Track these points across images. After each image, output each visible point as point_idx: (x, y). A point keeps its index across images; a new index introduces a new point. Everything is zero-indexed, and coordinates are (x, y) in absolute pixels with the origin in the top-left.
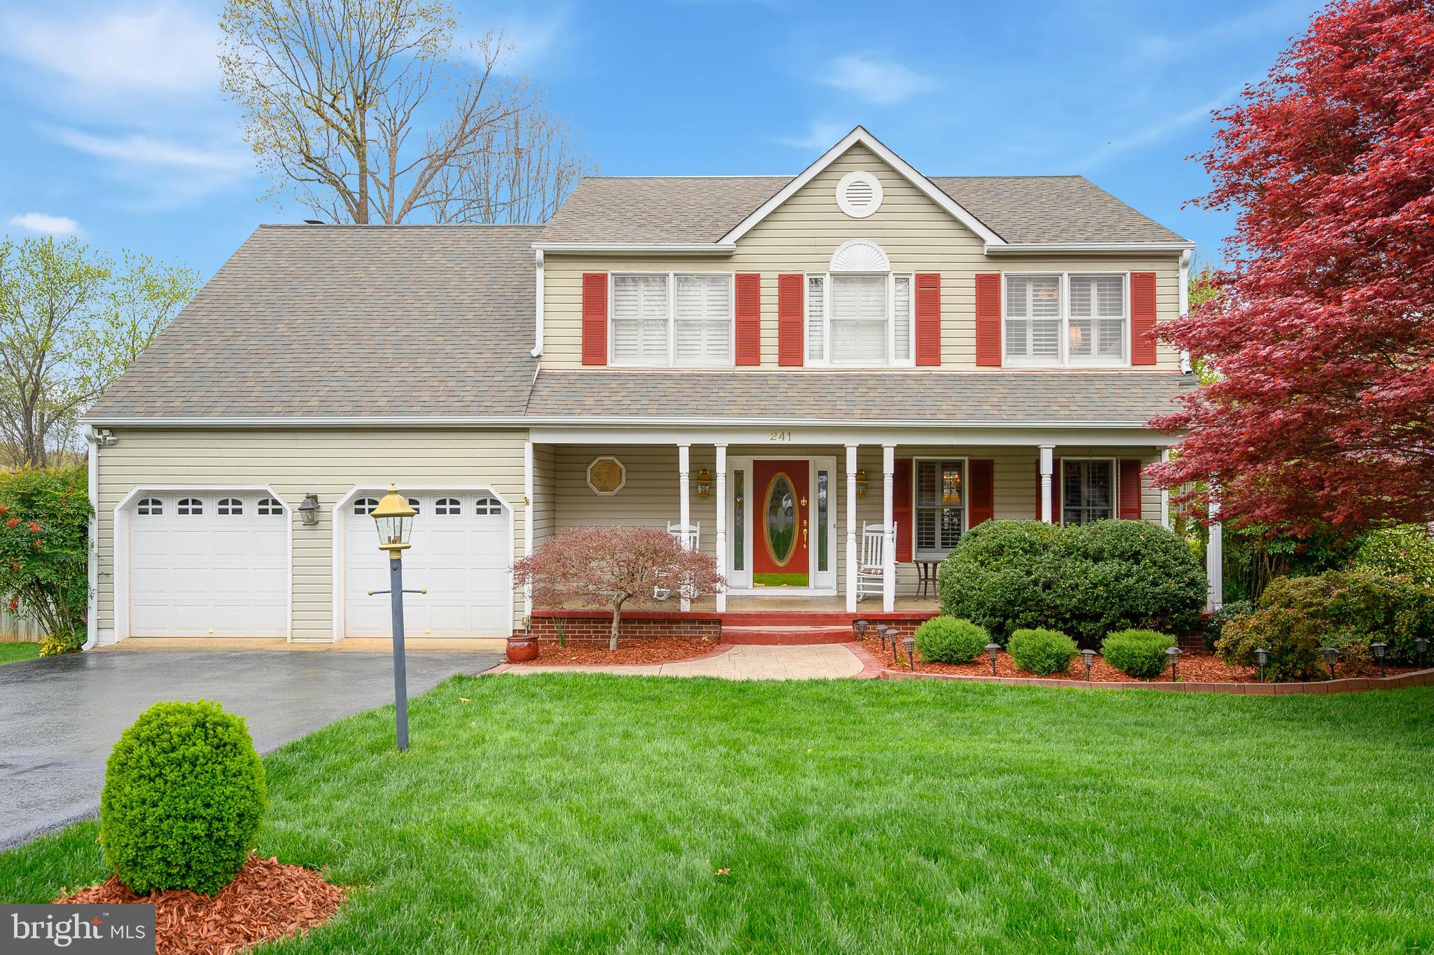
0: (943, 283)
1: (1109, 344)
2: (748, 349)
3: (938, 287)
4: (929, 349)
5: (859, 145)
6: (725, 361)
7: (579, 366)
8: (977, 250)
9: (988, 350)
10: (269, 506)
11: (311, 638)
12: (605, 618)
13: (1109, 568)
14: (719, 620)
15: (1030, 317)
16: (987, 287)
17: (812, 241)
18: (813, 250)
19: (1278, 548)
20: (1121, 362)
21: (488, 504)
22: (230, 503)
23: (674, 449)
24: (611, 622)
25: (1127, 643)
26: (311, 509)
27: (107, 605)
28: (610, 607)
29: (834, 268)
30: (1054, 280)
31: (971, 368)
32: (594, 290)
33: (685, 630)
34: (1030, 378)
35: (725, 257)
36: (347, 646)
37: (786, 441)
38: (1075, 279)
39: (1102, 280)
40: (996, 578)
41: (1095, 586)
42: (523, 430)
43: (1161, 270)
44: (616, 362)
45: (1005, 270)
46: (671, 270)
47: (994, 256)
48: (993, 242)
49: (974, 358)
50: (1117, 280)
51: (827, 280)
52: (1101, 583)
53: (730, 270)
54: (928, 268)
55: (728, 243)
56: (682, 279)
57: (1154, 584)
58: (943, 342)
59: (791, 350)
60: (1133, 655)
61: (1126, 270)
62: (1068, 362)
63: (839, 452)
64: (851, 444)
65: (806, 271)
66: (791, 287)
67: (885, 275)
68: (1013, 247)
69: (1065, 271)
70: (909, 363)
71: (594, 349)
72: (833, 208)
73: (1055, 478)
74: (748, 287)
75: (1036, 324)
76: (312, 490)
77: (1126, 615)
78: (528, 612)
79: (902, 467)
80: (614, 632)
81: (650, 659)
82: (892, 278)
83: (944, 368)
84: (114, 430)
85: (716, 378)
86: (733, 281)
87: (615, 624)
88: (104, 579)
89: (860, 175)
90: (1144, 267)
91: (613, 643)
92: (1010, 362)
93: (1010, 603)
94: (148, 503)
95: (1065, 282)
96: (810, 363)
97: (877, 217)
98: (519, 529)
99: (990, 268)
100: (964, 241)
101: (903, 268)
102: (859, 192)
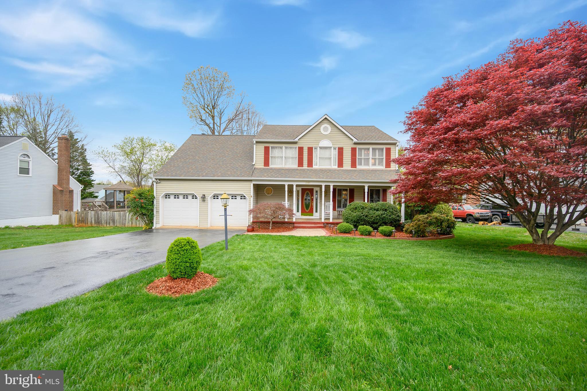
0: (344, 149)
1: (380, 163)
2: (301, 164)
3: (343, 150)
4: (340, 164)
5: (326, 118)
6: (295, 166)
7: (263, 167)
8: (352, 142)
9: (354, 164)
10: (194, 197)
11: (203, 226)
12: (269, 222)
13: (379, 213)
14: (294, 223)
15: (363, 157)
16: (354, 150)
17: (315, 140)
18: (315, 142)
20: (383, 167)
21: (243, 197)
22: (185, 196)
23: (284, 185)
25: (384, 229)
26: (204, 198)
27: (158, 218)
28: (270, 220)
29: (320, 145)
30: (368, 149)
31: (350, 168)
32: (267, 149)
33: (286, 225)
34: (363, 170)
35: (296, 143)
36: (211, 228)
37: (309, 184)
38: (373, 149)
39: (379, 149)
40: (355, 214)
41: (377, 216)
42: (251, 181)
43: (392, 147)
44: (271, 166)
45: (358, 147)
46: (284, 146)
47: (355, 144)
48: (355, 140)
49: (350, 166)
50: (382, 149)
51: (318, 148)
52: (378, 216)
53: (297, 146)
54: (341, 146)
55: (297, 140)
56: (286, 148)
57: (390, 216)
58: (344, 162)
59: (310, 164)
60: (385, 232)
61: (384, 147)
62: (371, 167)
63: (320, 186)
64: (323, 185)
65: (313, 146)
66: (310, 150)
67: (331, 147)
68: (360, 141)
69: (371, 147)
70: (336, 167)
71: (267, 163)
72: (320, 132)
73: (368, 193)
74: (301, 149)
75: (364, 159)
76: (204, 194)
77: (383, 223)
78: (252, 221)
79: (334, 190)
80: (271, 225)
81: (279, 231)
82: (333, 148)
83: (344, 168)
84: (160, 180)
85: (293, 170)
86: (297, 148)
87: (271, 223)
88: (157, 213)
89: (326, 125)
90: (388, 146)
91: (270, 228)
92: (358, 167)
93: (358, 220)
94: (167, 196)
95: (371, 149)
96: (314, 167)
97: (330, 134)
98: (250, 203)
99: (354, 146)
100: (348, 140)
101: (335, 146)
102: (326, 129)
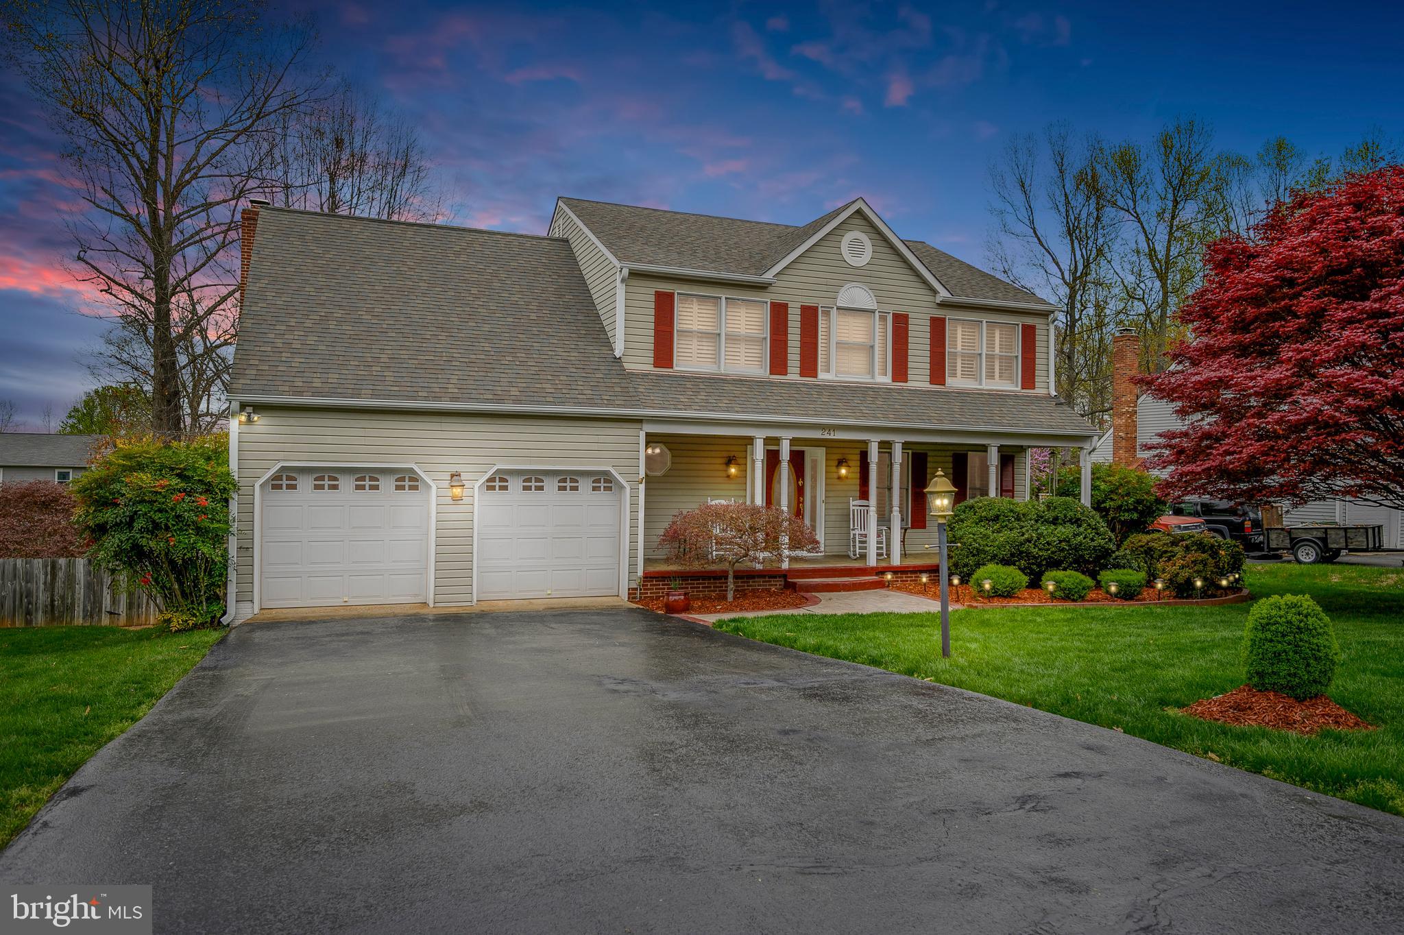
0: (910, 321)
1: (1006, 373)
2: (778, 363)
3: (907, 324)
4: (901, 372)
5: (859, 212)
6: (761, 370)
7: (651, 368)
8: (931, 299)
9: (938, 373)
10: (408, 481)
11: (454, 603)
12: (721, 576)
13: (1065, 531)
14: (784, 575)
15: (959, 348)
16: (938, 329)
17: (824, 282)
18: (825, 288)
19: (1126, 516)
20: (1015, 386)
21: (603, 481)
22: (367, 479)
23: (750, 440)
24: (726, 578)
25: (1123, 578)
26: (456, 486)
27: (247, 578)
28: (725, 566)
29: (839, 303)
30: (978, 325)
31: (927, 386)
32: (664, 305)
33: (759, 584)
34: (962, 394)
35: (762, 287)
36: (485, 607)
38: (990, 326)
39: (1003, 327)
40: (1001, 538)
41: (1060, 542)
42: (638, 421)
43: (1037, 322)
44: (681, 366)
45: (949, 315)
46: (723, 294)
47: (944, 305)
48: (943, 294)
49: (928, 378)
50: (1014, 328)
51: (834, 312)
52: (1064, 540)
53: (768, 298)
54: (901, 310)
55: (769, 276)
56: (731, 302)
57: (1092, 540)
58: (910, 365)
59: (809, 365)
61: (1020, 321)
62: (987, 385)
65: (821, 303)
66: (810, 316)
67: (873, 312)
68: (956, 299)
69: (985, 319)
70: (888, 379)
72: (839, 257)
74: (779, 313)
75: (963, 355)
76: (454, 469)
78: (640, 573)
80: (731, 586)
82: (877, 314)
83: (911, 384)
84: (258, 407)
85: (762, 383)
86: (768, 307)
87: (731, 579)
88: (243, 553)
89: (859, 234)
90: (1030, 321)
91: (730, 596)
92: (952, 383)
93: (1012, 555)
94: (284, 479)
96: (822, 376)
97: (868, 267)
98: (634, 504)
99: (939, 313)
100: (923, 292)
101: (886, 308)
102: (856, 246)
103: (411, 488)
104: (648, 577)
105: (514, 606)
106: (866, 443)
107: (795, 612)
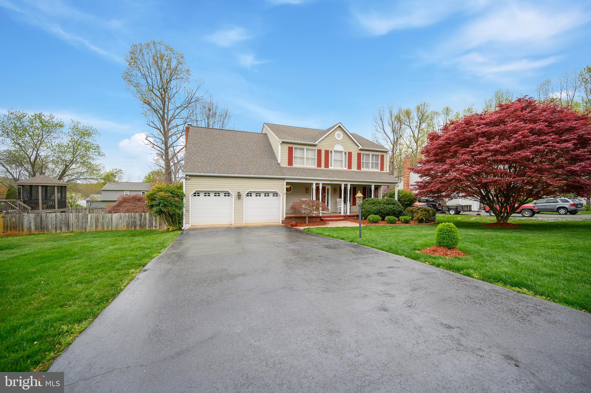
1: (376, 167)
2: (319, 165)
3: (351, 154)
4: (350, 167)
5: (339, 126)
6: (315, 167)
7: (287, 166)
8: (358, 148)
9: (359, 167)
10: (227, 194)
11: (238, 225)
12: (305, 217)
13: (391, 206)
14: (320, 217)
15: (365, 161)
16: (359, 155)
17: (331, 144)
18: (330, 146)
19: (406, 203)
20: (378, 170)
21: (275, 194)
22: (217, 194)
23: (312, 184)
24: (306, 218)
25: (405, 218)
26: (239, 196)
27: (188, 218)
28: (306, 215)
29: (335, 150)
30: (369, 155)
31: (356, 170)
32: (290, 150)
33: (314, 220)
34: (365, 172)
35: (315, 145)
36: (246, 225)
37: (331, 183)
38: (372, 155)
39: (376, 155)
40: (375, 208)
41: (390, 209)
42: (284, 179)
43: (384, 154)
44: (295, 165)
45: (362, 152)
46: (305, 147)
47: (361, 150)
48: (361, 147)
49: (357, 168)
50: (378, 155)
51: (333, 152)
53: (316, 148)
54: (350, 151)
55: (317, 143)
56: (307, 149)
57: (398, 209)
58: (352, 165)
59: (327, 165)
60: (407, 220)
61: (380, 154)
62: (371, 170)
65: (330, 150)
66: (327, 153)
67: (341, 152)
68: (364, 148)
69: (371, 153)
70: (346, 168)
71: (290, 162)
72: (334, 138)
74: (319, 151)
75: (366, 162)
76: (238, 191)
77: (393, 214)
80: (307, 220)
82: (344, 152)
83: (352, 170)
84: (190, 176)
85: (314, 169)
86: (316, 151)
87: (307, 218)
88: (187, 212)
89: (339, 132)
90: (382, 154)
91: (307, 222)
92: (363, 169)
94: (197, 194)
96: (330, 168)
97: (342, 140)
98: (283, 200)
99: (360, 152)
100: (355, 146)
101: (346, 151)
102: (339, 135)
103: (228, 196)
104: (286, 218)
105: (254, 225)
106: (341, 184)
107: (323, 226)
